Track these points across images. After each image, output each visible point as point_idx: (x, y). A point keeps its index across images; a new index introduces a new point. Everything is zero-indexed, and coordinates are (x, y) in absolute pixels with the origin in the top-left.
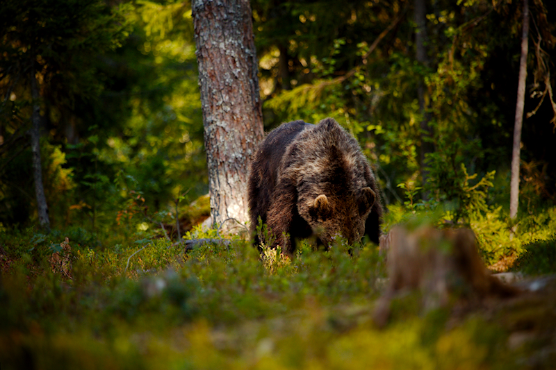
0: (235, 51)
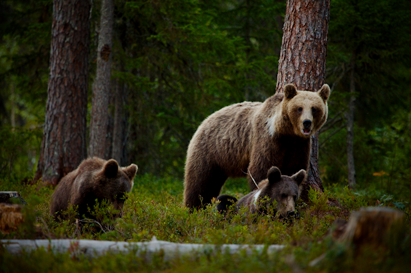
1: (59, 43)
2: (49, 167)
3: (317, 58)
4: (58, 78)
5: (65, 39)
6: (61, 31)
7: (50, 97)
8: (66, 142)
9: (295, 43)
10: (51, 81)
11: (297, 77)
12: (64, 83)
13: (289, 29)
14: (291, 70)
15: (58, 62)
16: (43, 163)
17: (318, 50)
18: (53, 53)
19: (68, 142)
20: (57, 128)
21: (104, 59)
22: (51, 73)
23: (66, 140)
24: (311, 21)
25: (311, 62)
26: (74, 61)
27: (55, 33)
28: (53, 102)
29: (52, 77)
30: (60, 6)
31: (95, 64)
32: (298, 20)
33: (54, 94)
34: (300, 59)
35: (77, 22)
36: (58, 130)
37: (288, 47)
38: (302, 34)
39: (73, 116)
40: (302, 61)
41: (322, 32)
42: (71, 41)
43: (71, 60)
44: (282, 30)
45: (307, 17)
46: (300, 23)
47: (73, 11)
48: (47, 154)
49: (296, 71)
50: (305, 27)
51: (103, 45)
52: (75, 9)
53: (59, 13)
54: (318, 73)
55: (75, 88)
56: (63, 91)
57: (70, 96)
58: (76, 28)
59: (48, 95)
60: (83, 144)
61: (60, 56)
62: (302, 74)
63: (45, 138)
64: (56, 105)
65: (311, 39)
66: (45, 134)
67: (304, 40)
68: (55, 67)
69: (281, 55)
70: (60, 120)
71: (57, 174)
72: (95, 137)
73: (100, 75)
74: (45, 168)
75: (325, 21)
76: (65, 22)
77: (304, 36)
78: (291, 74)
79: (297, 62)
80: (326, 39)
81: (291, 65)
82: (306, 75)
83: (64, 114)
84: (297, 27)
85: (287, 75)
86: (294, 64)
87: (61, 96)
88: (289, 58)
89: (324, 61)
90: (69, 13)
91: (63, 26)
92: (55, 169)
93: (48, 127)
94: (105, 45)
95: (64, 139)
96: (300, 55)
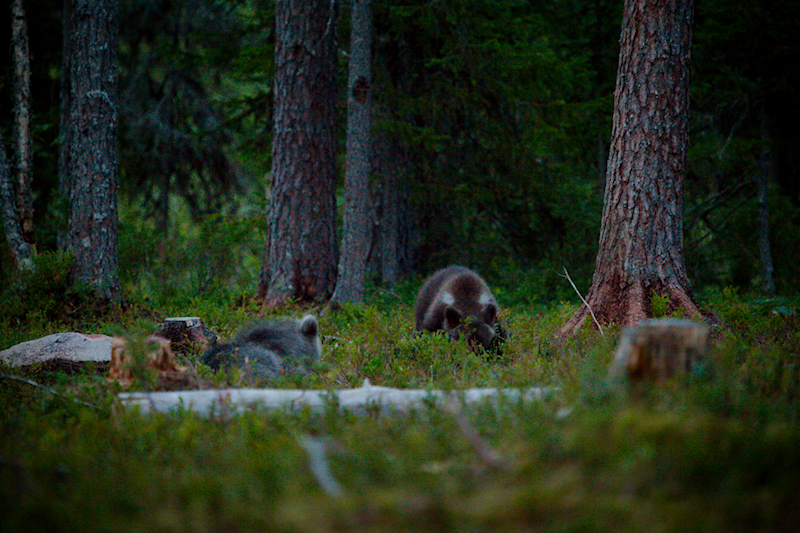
1: (287, 78)
2: (278, 276)
3: (675, 86)
4: (287, 133)
5: (297, 70)
6: (290, 57)
7: (276, 165)
8: (304, 236)
9: (639, 63)
10: (276, 139)
11: (644, 117)
12: (297, 141)
13: (628, 42)
14: (634, 107)
15: (287, 107)
16: (268, 270)
17: (677, 74)
18: (279, 93)
19: (307, 236)
20: (289, 214)
21: (359, 100)
22: (276, 126)
23: (303, 233)
24: (663, 28)
25: (666, 93)
26: (312, 105)
27: (280, 60)
28: (281, 173)
29: (278, 131)
30: (286, 18)
31: (345, 110)
32: (642, 27)
33: (283, 159)
34: (648, 88)
35: (314, 42)
36: (290, 217)
37: (628, 71)
38: (650, 49)
39: (314, 193)
40: (652, 91)
41: (682, 44)
42: (307, 73)
43: (307, 103)
44: (618, 44)
45: (657, 20)
46: (646, 31)
47: (307, 25)
48: (275, 256)
49: (642, 108)
50: (654, 37)
51: (356, 78)
52: (310, 21)
53: (285, 30)
54: (678, 110)
55: (316, 148)
56: (296, 155)
57: (307, 161)
58: (313, 52)
59: (274, 162)
60: (332, 238)
61: (289, 98)
62: (651, 113)
63: (271, 230)
64: (285, 177)
65: (664, 56)
66: (271, 224)
67: (653, 58)
68: (283, 117)
69: (618, 83)
70: (294, 201)
71: (290, 287)
72: (348, 226)
73: (353, 126)
74: (273, 280)
75: (686, 26)
76: (296, 42)
77: (653, 52)
78: (634, 113)
79: (643, 93)
80: (689, 56)
81: (634, 99)
82: (658, 113)
83: (300, 190)
84: (642, 37)
85: (628, 115)
86: (638, 97)
87: (294, 162)
88: (631, 88)
89: (687, 90)
90: (301, 27)
91: (293, 50)
92: (287, 280)
93: (274, 214)
94: (359, 77)
95: (301, 231)
96: (647, 82)
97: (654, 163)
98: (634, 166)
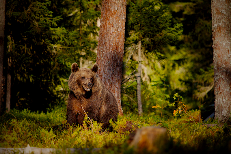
0: (229, 46)
3: (119, 42)
9: (107, 34)
11: (108, 53)
13: (103, 26)
17: (119, 38)
24: (115, 22)
25: (115, 44)
32: (108, 21)
34: (109, 43)
41: (121, 27)
45: (113, 19)
49: (107, 50)
50: (112, 25)
54: (120, 51)
62: (110, 51)
65: (115, 32)
67: (112, 32)
75: (123, 21)
78: (104, 51)
82: (113, 51)
84: (108, 25)
86: (106, 46)
88: (103, 42)
89: (123, 44)
96: (109, 40)
97: (111, 69)
98: (104, 70)
